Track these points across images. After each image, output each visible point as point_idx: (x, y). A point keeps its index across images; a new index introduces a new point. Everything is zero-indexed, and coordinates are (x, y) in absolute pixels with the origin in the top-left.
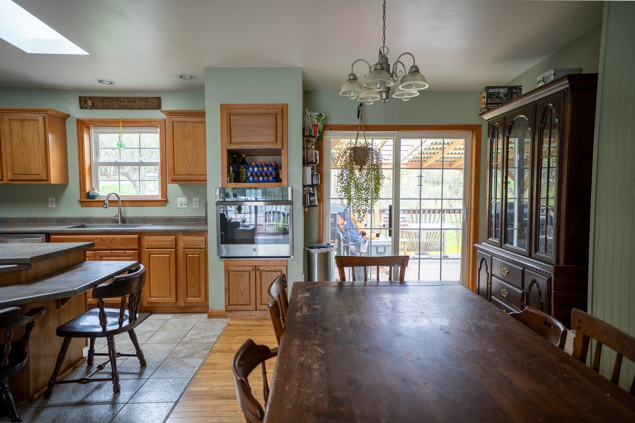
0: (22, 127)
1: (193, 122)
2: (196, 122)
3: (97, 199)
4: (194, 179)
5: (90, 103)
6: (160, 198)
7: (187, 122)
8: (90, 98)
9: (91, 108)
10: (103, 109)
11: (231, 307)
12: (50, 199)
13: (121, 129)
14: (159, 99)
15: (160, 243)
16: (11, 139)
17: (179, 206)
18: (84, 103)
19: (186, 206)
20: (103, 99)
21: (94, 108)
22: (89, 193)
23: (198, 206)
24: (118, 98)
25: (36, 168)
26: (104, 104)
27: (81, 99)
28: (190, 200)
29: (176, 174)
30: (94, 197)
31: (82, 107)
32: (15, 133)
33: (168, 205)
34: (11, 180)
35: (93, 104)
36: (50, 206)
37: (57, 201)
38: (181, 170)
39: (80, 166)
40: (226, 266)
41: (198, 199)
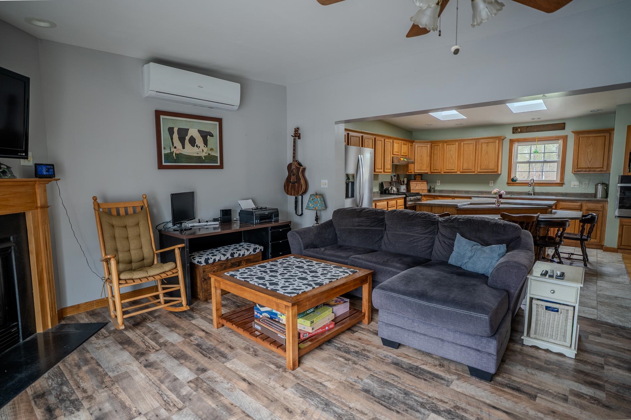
0: (487, 146)
1: (594, 137)
2: (598, 136)
3: (517, 182)
4: (592, 170)
5: (519, 130)
6: (558, 181)
7: (590, 137)
8: (519, 127)
9: (519, 132)
10: (526, 132)
11: (622, 247)
12: (490, 182)
13: (536, 143)
14: (564, 124)
15: (570, 207)
16: (481, 152)
17: (572, 186)
18: (515, 130)
19: (578, 187)
20: (527, 127)
21: (521, 133)
22: (513, 178)
23: (587, 187)
24: (537, 126)
25: (492, 166)
26: (527, 130)
27: (514, 128)
28: (580, 182)
29: (579, 167)
30: (516, 181)
31: (513, 133)
32: (484, 149)
33: (564, 186)
34: (479, 172)
35: (521, 131)
36: (490, 185)
37: (494, 183)
38: (583, 164)
39: (509, 164)
40: (621, 222)
41: (587, 183)
